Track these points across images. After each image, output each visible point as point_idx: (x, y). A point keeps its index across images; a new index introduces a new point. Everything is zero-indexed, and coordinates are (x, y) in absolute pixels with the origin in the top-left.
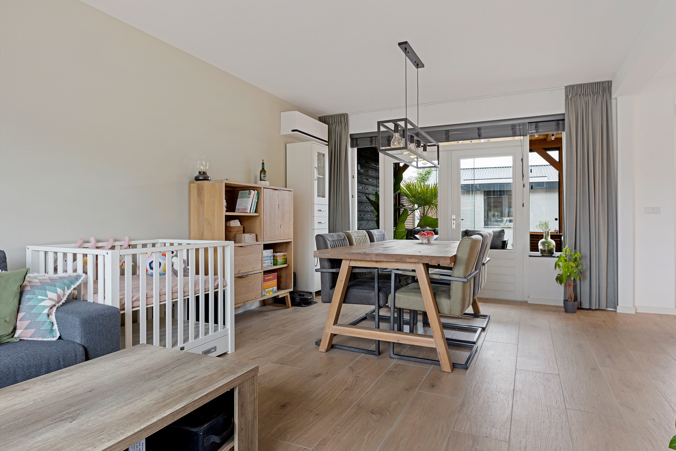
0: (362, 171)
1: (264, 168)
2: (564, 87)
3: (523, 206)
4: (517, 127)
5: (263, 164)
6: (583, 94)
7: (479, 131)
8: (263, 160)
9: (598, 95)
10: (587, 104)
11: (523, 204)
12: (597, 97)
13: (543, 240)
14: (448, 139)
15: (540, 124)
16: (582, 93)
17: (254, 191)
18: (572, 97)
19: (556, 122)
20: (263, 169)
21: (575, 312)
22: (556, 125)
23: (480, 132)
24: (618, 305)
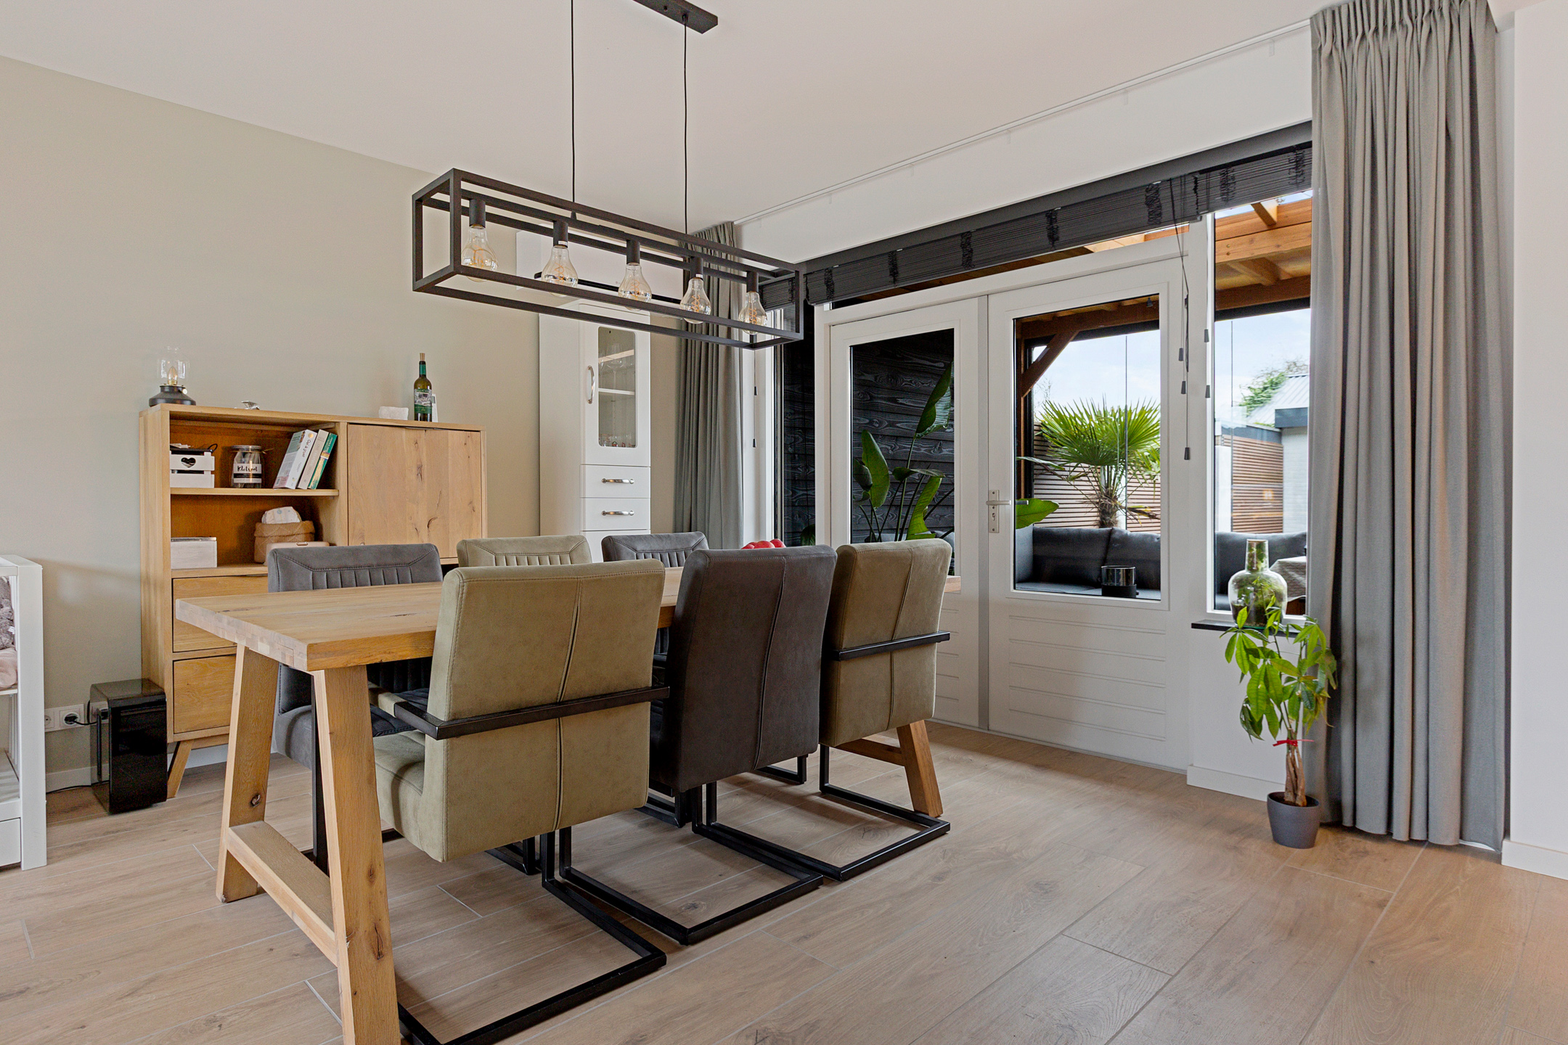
0: (870, 378)
1: (425, 376)
2: (1308, 21)
3: (1187, 457)
4: (1164, 194)
5: (423, 363)
6: (1376, 30)
7: (1051, 223)
8: (422, 355)
9: (1435, 21)
10: (1388, 65)
11: (1187, 450)
12: (1430, 31)
13: (1245, 572)
14: (970, 259)
15: (1237, 171)
16: (1373, 26)
17: (317, 431)
18: (1334, 51)
19: (1292, 155)
20: (423, 376)
21: (1311, 844)
22: (1293, 165)
23: (1055, 225)
24: (1507, 833)
